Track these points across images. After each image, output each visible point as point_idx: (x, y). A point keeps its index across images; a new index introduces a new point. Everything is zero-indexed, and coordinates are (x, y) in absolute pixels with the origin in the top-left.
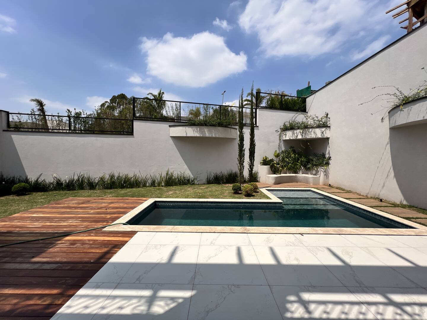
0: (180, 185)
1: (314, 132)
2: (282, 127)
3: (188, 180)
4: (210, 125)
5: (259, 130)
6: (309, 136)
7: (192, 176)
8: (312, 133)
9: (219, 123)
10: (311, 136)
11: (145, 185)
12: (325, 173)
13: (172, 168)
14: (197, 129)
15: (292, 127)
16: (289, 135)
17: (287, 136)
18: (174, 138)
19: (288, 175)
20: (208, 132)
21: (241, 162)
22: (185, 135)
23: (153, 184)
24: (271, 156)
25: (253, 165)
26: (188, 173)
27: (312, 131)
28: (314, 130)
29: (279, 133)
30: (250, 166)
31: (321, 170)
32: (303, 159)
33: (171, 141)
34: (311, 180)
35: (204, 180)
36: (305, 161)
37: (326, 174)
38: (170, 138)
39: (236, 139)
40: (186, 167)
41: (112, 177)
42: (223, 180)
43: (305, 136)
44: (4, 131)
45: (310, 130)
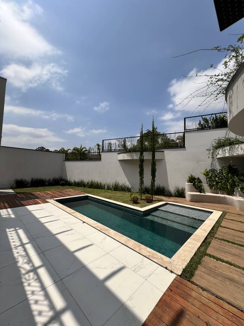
0: (122, 191)
1: (241, 148)
2: (215, 145)
3: (127, 188)
4: (138, 151)
5: (186, 150)
6: (236, 153)
7: (130, 186)
8: (239, 149)
10: (238, 153)
11: (104, 188)
13: (119, 180)
14: (129, 155)
15: (220, 145)
16: (221, 153)
18: (120, 161)
20: (135, 156)
22: (123, 159)
23: (109, 188)
24: (199, 174)
26: (128, 184)
27: (238, 147)
28: (241, 145)
29: (212, 151)
32: (235, 179)
33: (118, 163)
34: (237, 204)
35: (138, 190)
36: (238, 181)
38: (118, 161)
39: (163, 159)
40: (126, 179)
41: (92, 182)
43: (232, 154)
44: (64, 161)
45: (237, 146)
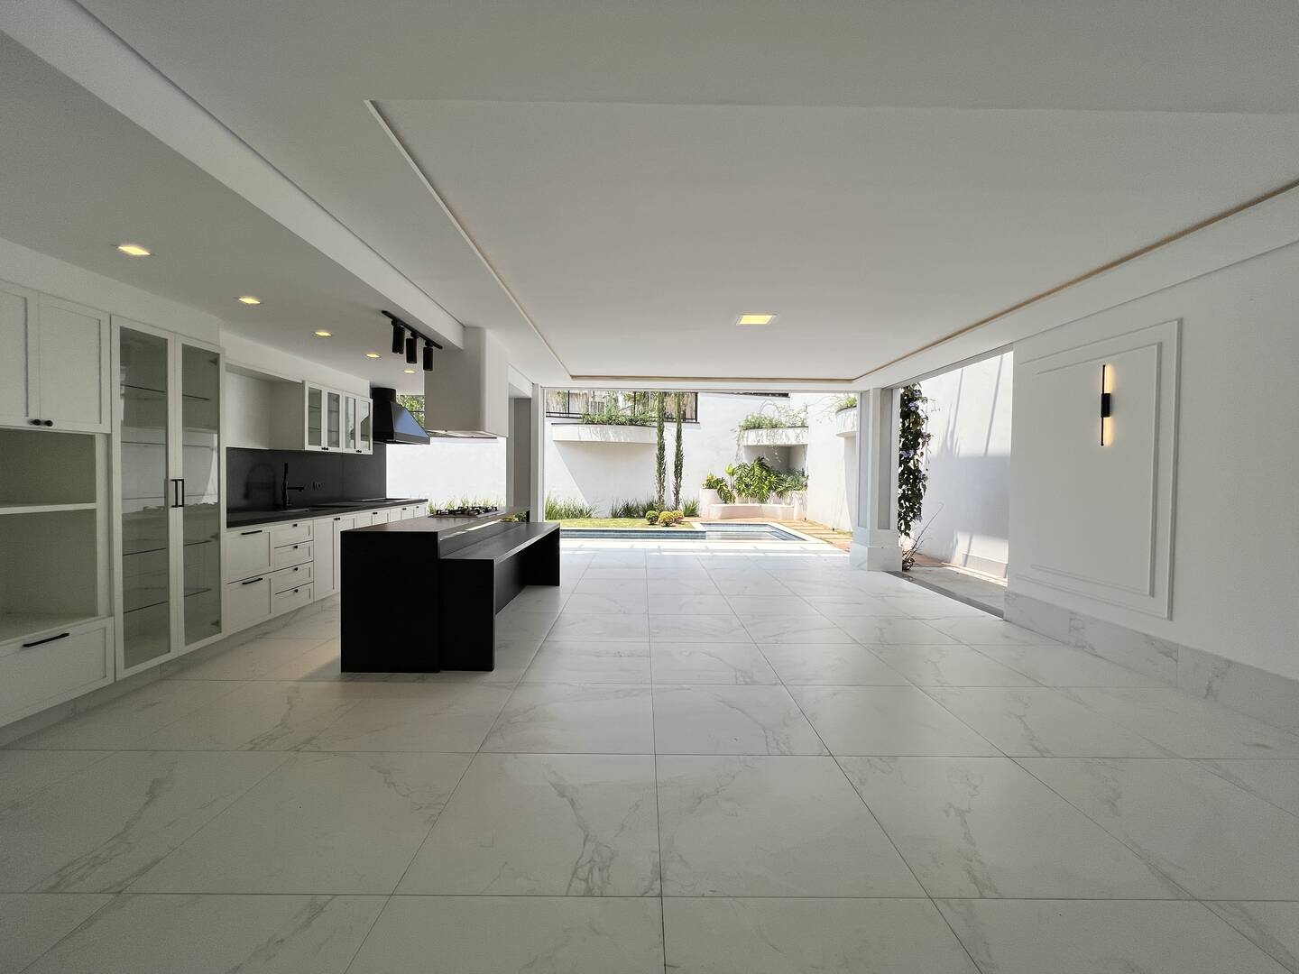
0: (568, 517)
1: (786, 435)
2: (742, 423)
3: (581, 511)
4: (617, 424)
5: (699, 429)
6: (779, 441)
7: (587, 505)
8: (784, 436)
9: (631, 420)
10: (781, 441)
12: (800, 501)
14: (596, 430)
15: (756, 425)
16: (752, 438)
17: (750, 440)
18: (558, 443)
19: (749, 504)
20: (612, 434)
21: (661, 482)
22: (578, 440)
24: (720, 473)
25: (680, 486)
26: (581, 501)
27: (782, 433)
28: (785, 431)
29: (737, 433)
30: (676, 489)
31: (795, 494)
32: (773, 479)
33: (554, 448)
34: (780, 512)
35: (608, 512)
36: (775, 481)
37: (803, 504)
38: (553, 443)
39: (653, 446)
40: (577, 489)
42: (638, 513)
43: (773, 441)
45: (780, 431)
